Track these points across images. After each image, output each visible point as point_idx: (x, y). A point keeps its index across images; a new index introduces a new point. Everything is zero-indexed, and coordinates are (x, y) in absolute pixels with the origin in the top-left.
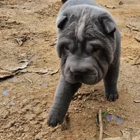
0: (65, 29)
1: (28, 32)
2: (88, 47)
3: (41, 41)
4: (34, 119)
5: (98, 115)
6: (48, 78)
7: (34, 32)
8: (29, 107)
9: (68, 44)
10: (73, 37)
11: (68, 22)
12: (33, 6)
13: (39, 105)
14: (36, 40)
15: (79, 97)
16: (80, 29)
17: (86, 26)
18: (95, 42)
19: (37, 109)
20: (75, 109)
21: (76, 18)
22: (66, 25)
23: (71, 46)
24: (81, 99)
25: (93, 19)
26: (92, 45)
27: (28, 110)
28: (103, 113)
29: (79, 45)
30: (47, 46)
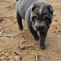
0: (35, 11)
1: (3, 16)
2: (43, 17)
3: (9, 21)
4: (5, 59)
5: (35, 57)
6: (12, 39)
7: (6, 17)
8: (3, 53)
9: (36, 16)
10: (38, 14)
11: (36, 8)
12: (5, 4)
13: (8, 52)
14: (7, 21)
15: (27, 48)
16: (40, 11)
17: (43, 10)
18: (46, 16)
19: (7, 54)
20: (25, 54)
21: (39, 6)
22: (35, 9)
23: (37, 17)
24: (28, 49)
25: (46, 7)
26: (45, 17)
27: (2, 55)
28: (38, 56)
29: (40, 17)
30: (12, 23)
